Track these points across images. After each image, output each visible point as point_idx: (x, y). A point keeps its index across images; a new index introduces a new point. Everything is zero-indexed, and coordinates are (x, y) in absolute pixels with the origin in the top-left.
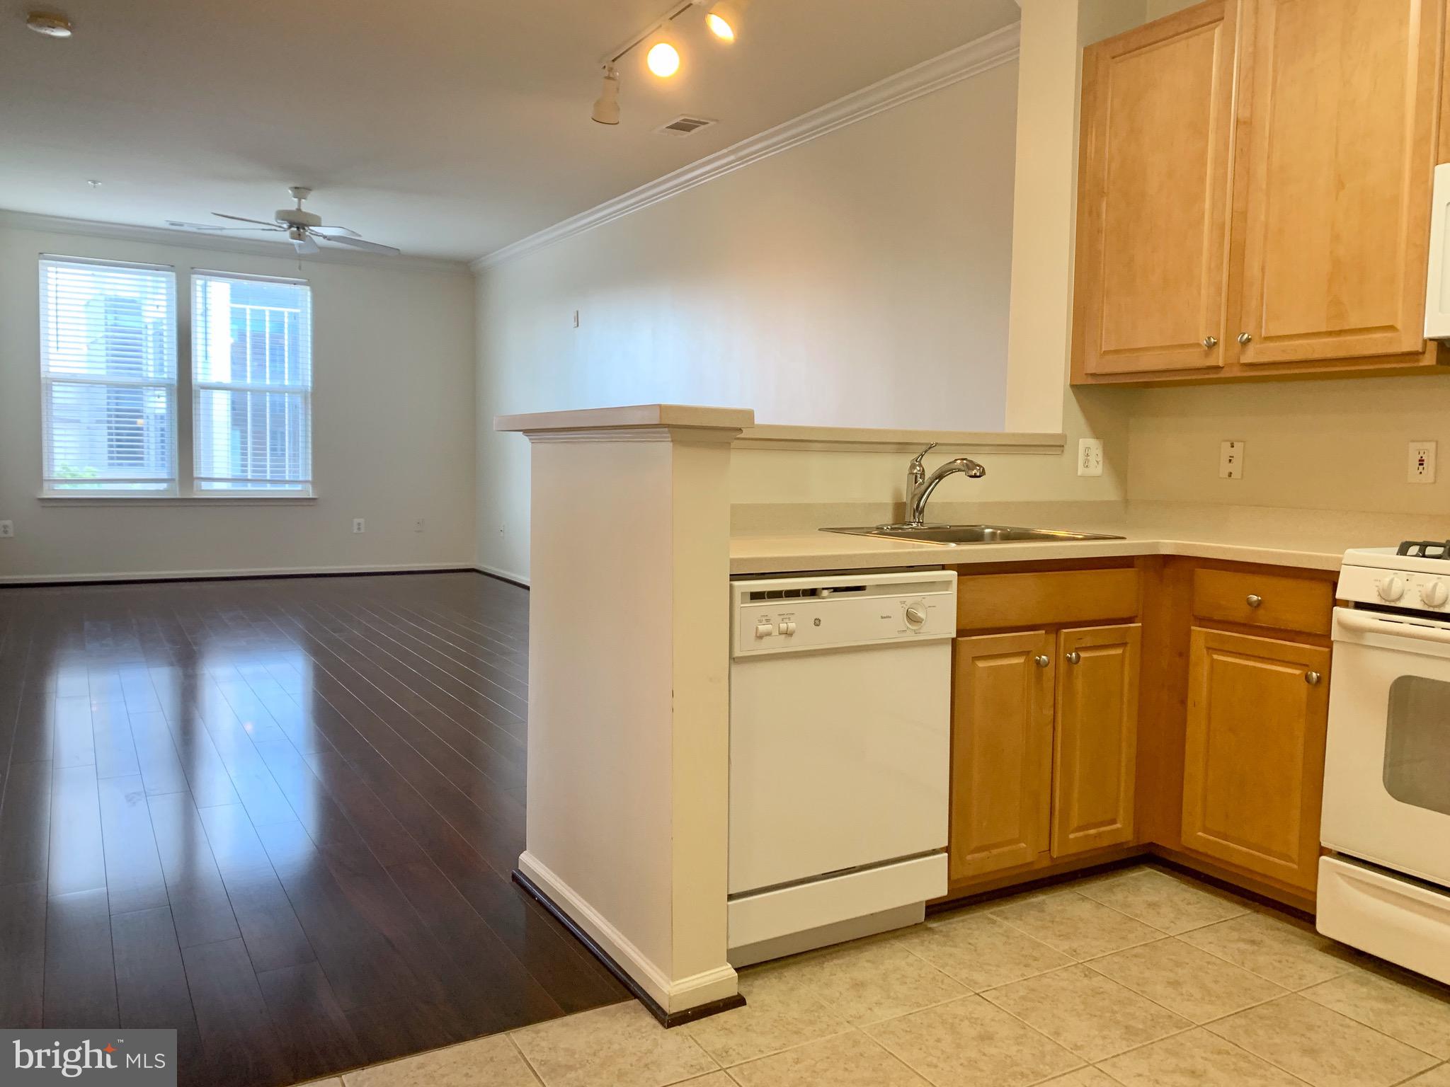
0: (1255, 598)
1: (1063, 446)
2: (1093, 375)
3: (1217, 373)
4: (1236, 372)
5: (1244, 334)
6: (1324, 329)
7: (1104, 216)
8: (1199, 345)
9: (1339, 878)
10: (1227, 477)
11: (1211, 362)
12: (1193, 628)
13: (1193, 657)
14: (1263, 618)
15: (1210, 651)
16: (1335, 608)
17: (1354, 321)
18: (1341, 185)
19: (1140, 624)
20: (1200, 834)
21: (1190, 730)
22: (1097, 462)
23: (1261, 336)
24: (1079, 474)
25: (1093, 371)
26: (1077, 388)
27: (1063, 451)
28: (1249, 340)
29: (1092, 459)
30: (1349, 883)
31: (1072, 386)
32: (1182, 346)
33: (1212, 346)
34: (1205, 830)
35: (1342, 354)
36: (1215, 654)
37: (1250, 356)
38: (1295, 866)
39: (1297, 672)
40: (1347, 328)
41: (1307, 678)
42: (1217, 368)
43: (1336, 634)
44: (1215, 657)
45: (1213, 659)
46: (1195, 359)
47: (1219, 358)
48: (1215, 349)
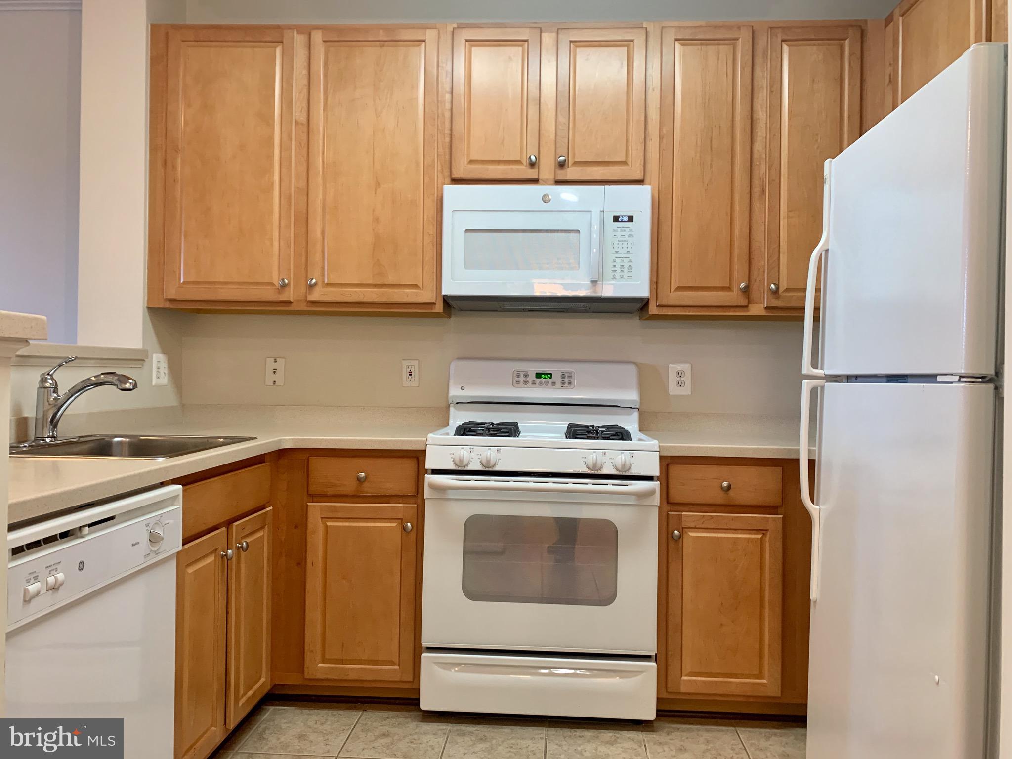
0: (363, 475)
1: (143, 360)
2: (170, 301)
3: (288, 307)
4: (303, 307)
5: (312, 279)
6: (370, 282)
7: (179, 169)
8: (272, 284)
9: (436, 667)
10: (272, 384)
11: (283, 297)
12: (309, 504)
13: (310, 526)
14: (367, 489)
15: (324, 519)
16: (426, 475)
17: (391, 279)
18: (378, 185)
19: (271, 508)
20: (320, 665)
21: (309, 586)
22: (165, 373)
23: (324, 281)
24: (154, 383)
25: (172, 297)
26: (153, 311)
27: (143, 365)
28: (316, 284)
29: (162, 371)
30: (444, 668)
31: (149, 309)
32: (258, 283)
33: (284, 286)
34: (324, 661)
35: (384, 300)
36: (328, 522)
37: (315, 296)
38: (397, 667)
39: (394, 525)
40: (387, 283)
41: (404, 529)
42: (290, 303)
43: (427, 493)
44: (329, 524)
45: (327, 526)
46: (269, 295)
47: (289, 295)
48: (287, 289)
